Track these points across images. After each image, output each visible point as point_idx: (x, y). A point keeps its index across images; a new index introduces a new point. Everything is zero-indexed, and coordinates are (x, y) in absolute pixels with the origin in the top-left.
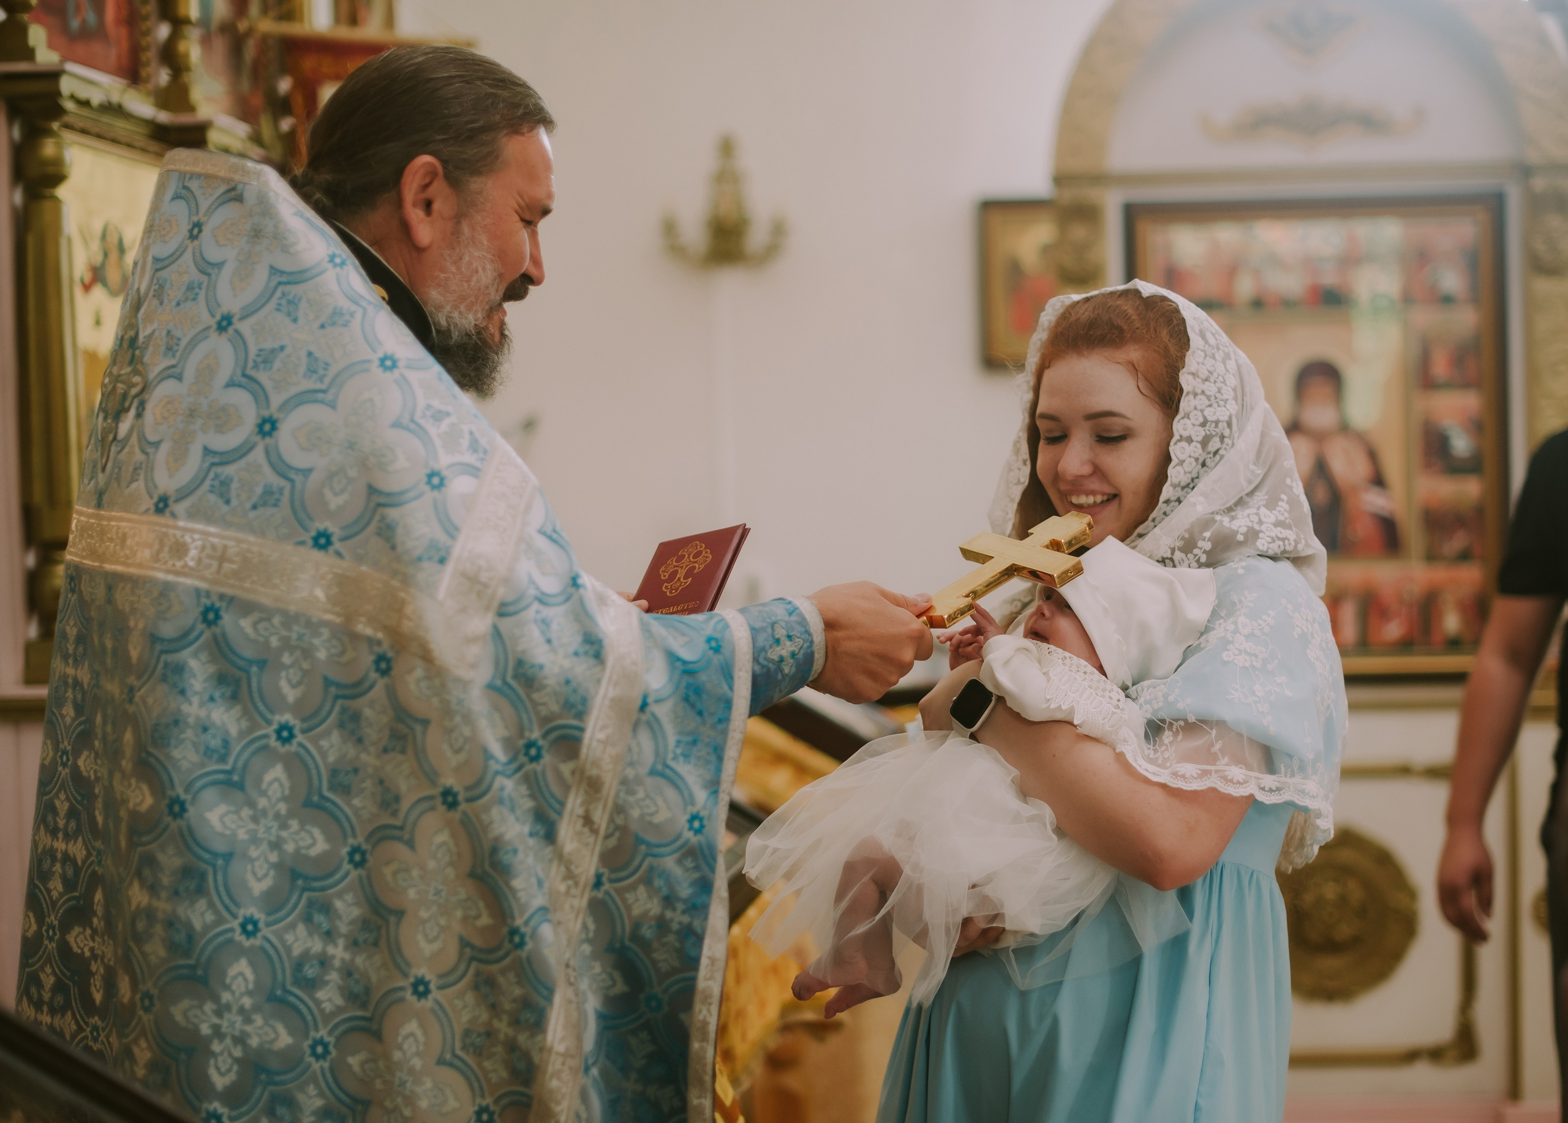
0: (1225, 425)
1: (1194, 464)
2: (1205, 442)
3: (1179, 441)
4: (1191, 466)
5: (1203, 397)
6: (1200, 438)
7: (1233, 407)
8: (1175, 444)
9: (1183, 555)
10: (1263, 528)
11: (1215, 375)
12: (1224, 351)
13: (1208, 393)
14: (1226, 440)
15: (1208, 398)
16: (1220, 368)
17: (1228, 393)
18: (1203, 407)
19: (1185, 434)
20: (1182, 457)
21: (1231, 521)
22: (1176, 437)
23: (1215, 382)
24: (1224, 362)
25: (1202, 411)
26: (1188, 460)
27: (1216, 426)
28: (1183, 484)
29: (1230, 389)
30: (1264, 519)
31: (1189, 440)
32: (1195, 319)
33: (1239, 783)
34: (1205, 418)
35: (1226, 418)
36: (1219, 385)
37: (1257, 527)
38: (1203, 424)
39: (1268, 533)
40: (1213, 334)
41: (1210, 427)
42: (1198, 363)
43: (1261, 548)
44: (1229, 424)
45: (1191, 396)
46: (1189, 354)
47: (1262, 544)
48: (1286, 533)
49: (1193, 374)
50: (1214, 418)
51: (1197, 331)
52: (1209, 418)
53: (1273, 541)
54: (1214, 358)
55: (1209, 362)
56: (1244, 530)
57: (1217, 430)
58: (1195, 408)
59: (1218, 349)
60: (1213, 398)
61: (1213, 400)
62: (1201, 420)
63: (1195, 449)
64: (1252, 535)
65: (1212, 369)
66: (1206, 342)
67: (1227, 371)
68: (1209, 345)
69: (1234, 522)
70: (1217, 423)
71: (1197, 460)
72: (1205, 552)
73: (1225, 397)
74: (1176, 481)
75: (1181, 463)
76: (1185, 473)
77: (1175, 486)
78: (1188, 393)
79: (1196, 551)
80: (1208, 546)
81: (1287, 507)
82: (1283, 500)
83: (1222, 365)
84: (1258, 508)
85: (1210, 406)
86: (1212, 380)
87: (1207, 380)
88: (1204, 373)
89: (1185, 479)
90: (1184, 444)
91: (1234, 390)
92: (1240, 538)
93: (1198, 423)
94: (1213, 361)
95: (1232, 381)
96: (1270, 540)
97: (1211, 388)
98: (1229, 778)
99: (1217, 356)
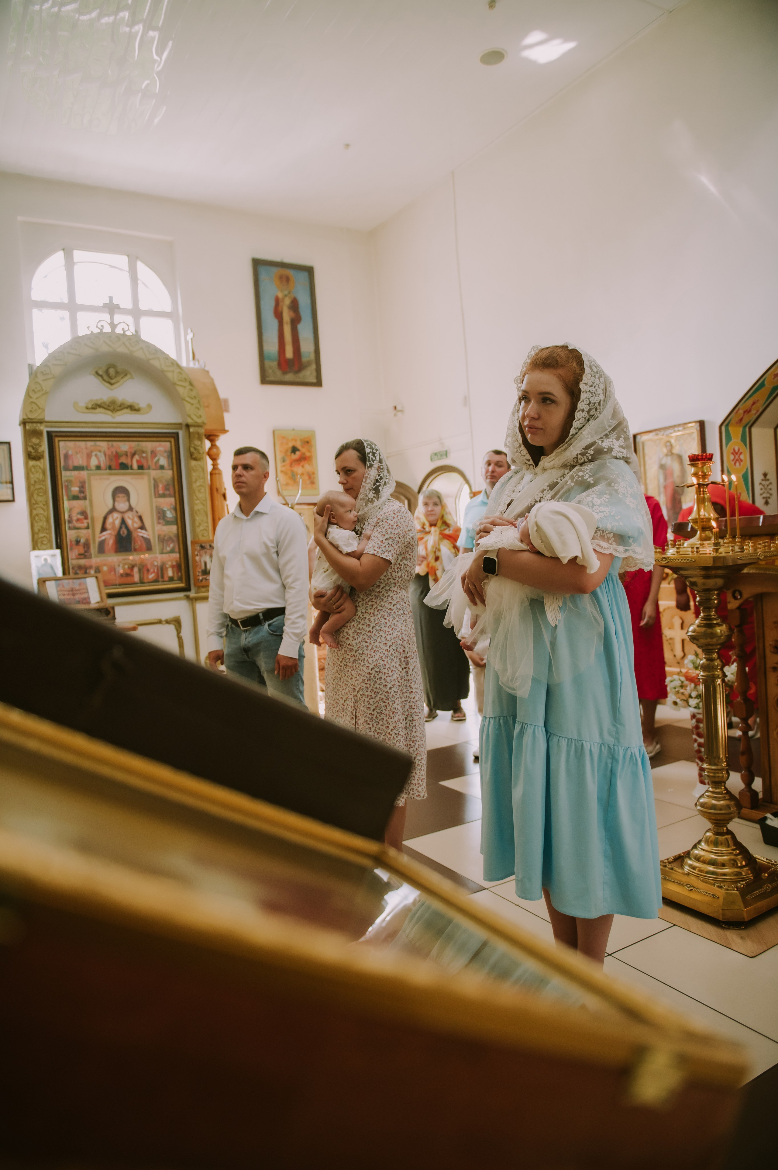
0: (598, 404)
1: (584, 420)
2: (589, 412)
3: (579, 411)
4: (582, 420)
5: (589, 393)
6: (587, 410)
7: (602, 397)
8: (578, 412)
9: (581, 457)
10: (614, 447)
11: (595, 384)
12: (599, 374)
13: (591, 391)
14: (598, 410)
15: (592, 393)
16: (597, 381)
17: (600, 391)
18: (589, 397)
19: (582, 408)
20: (579, 417)
21: (602, 443)
22: (578, 409)
23: (595, 387)
24: (599, 378)
25: (589, 399)
26: (582, 419)
27: (594, 405)
28: (579, 428)
29: (601, 389)
30: (614, 444)
31: (583, 411)
32: (588, 361)
33: (605, 548)
34: (590, 401)
35: (598, 401)
36: (596, 388)
37: (612, 447)
38: (589, 404)
39: (616, 449)
40: (596, 367)
41: (592, 405)
42: (588, 379)
43: (614, 455)
44: (599, 403)
45: (585, 393)
46: (584, 375)
47: (614, 453)
48: (623, 450)
49: (585, 384)
50: (594, 402)
51: (589, 366)
52: (592, 402)
53: (618, 453)
54: (595, 377)
55: (593, 379)
56: (607, 447)
57: (594, 406)
58: (586, 398)
59: (597, 373)
60: (593, 393)
61: (593, 395)
62: (588, 402)
63: (585, 415)
64: (610, 450)
65: (593, 382)
66: (592, 370)
67: (600, 382)
68: (593, 372)
69: (603, 443)
70: (595, 403)
71: (585, 418)
72: (591, 455)
73: (599, 393)
74: (576, 427)
75: (579, 420)
76: (580, 423)
77: (575, 429)
78: (583, 392)
79: (587, 454)
80: (592, 452)
81: (623, 440)
82: (622, 438)
83: (598, 380)
84: (613, 439)
85: (592, 396)
86: (593, 386)
87: (591, 386)
88: (590, 384)
89: (580, 426)
90: (581, 412)
91: (603, 390)
92: (605, 450)
93: (587, 403)
94: (594, 378)
95: (602, 386)
96: (617, 452)
97: (593, 390)
98: (601, 546)
99: (596, 376)
